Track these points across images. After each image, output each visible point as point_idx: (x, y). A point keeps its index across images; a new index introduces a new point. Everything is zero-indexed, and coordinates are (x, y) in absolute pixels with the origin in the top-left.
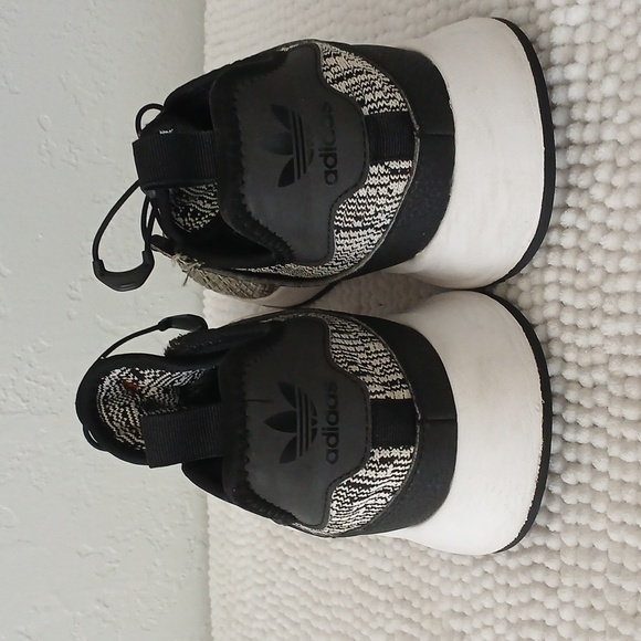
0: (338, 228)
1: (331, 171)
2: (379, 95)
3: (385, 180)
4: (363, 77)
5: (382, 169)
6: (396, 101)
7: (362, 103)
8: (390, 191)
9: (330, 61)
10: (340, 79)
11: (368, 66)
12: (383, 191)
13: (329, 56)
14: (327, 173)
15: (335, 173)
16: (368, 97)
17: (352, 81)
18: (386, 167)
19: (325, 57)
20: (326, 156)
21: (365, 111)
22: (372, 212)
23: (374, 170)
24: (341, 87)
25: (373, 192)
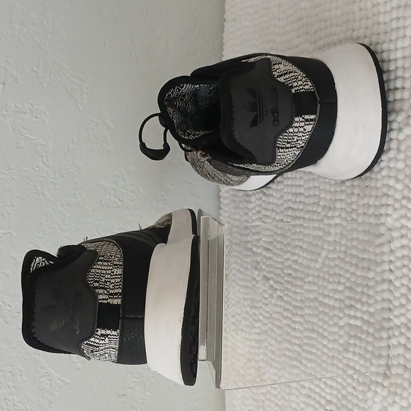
0: (279, 147)
1: (276, 120)
2: (300, 83)
3: (302, 124)
4: (292, 74)
5: (301, 119)
6: (309, 86)
7: (292, 87)
8: (305, 130)
9: (276, 67)
10: (281, 75)
11: (295, 68)
12: (301, 129)
13: (276, 64)
14: (274, 121)
15: (278, 121)
16: (295, 84)
17: (287, 76)
18: (303, 118)
19: (274, 65)
20: (274, 113)
21: (293, 91)
22: (295, 140)
23: (297, 119)
24: (282, 79)
25: (296, 130)
